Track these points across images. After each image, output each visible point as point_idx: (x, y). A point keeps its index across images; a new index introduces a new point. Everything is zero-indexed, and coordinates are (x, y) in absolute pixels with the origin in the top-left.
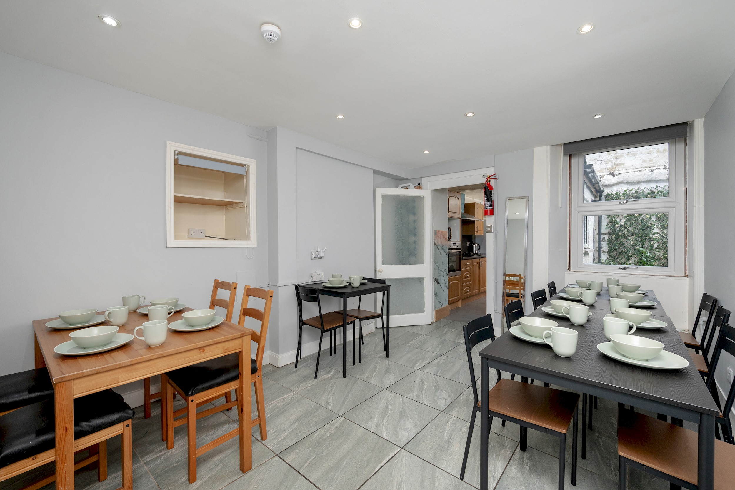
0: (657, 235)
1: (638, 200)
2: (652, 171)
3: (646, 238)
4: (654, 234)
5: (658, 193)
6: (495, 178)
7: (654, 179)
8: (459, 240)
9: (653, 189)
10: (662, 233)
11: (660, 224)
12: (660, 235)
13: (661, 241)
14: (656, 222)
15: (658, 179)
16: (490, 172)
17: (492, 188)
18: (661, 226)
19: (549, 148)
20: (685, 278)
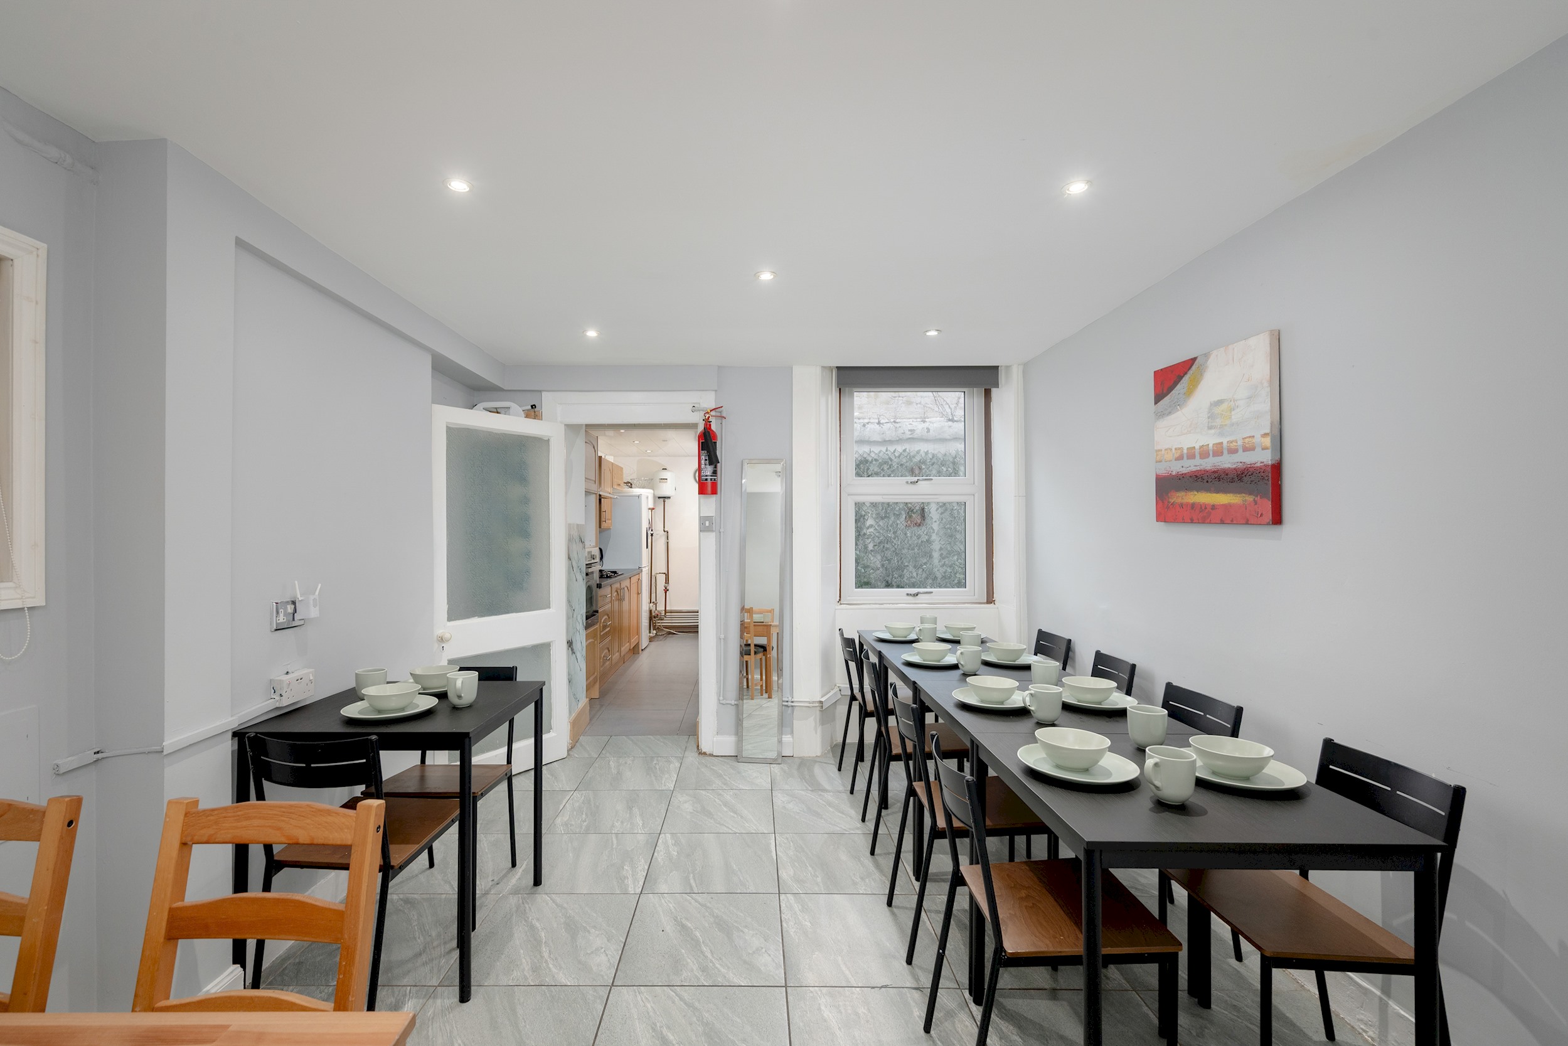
0: (871, 530)
1: (932, 479)
2: (864, 425)
3: (860, 535)
4: (868, 528)
5: (871, 462)
6: (718, 414)
7: (867, 439)
8: (594, 544)
9: (865, 456)
10: (878, 526)
12: (876, 529)
13: (877, 539)
14: (870, 508)
15: (872, 439)
16: (708, 401)
17: (714, 436)
18: (877, 514)
19: (819, 370)
20: (992, 605)
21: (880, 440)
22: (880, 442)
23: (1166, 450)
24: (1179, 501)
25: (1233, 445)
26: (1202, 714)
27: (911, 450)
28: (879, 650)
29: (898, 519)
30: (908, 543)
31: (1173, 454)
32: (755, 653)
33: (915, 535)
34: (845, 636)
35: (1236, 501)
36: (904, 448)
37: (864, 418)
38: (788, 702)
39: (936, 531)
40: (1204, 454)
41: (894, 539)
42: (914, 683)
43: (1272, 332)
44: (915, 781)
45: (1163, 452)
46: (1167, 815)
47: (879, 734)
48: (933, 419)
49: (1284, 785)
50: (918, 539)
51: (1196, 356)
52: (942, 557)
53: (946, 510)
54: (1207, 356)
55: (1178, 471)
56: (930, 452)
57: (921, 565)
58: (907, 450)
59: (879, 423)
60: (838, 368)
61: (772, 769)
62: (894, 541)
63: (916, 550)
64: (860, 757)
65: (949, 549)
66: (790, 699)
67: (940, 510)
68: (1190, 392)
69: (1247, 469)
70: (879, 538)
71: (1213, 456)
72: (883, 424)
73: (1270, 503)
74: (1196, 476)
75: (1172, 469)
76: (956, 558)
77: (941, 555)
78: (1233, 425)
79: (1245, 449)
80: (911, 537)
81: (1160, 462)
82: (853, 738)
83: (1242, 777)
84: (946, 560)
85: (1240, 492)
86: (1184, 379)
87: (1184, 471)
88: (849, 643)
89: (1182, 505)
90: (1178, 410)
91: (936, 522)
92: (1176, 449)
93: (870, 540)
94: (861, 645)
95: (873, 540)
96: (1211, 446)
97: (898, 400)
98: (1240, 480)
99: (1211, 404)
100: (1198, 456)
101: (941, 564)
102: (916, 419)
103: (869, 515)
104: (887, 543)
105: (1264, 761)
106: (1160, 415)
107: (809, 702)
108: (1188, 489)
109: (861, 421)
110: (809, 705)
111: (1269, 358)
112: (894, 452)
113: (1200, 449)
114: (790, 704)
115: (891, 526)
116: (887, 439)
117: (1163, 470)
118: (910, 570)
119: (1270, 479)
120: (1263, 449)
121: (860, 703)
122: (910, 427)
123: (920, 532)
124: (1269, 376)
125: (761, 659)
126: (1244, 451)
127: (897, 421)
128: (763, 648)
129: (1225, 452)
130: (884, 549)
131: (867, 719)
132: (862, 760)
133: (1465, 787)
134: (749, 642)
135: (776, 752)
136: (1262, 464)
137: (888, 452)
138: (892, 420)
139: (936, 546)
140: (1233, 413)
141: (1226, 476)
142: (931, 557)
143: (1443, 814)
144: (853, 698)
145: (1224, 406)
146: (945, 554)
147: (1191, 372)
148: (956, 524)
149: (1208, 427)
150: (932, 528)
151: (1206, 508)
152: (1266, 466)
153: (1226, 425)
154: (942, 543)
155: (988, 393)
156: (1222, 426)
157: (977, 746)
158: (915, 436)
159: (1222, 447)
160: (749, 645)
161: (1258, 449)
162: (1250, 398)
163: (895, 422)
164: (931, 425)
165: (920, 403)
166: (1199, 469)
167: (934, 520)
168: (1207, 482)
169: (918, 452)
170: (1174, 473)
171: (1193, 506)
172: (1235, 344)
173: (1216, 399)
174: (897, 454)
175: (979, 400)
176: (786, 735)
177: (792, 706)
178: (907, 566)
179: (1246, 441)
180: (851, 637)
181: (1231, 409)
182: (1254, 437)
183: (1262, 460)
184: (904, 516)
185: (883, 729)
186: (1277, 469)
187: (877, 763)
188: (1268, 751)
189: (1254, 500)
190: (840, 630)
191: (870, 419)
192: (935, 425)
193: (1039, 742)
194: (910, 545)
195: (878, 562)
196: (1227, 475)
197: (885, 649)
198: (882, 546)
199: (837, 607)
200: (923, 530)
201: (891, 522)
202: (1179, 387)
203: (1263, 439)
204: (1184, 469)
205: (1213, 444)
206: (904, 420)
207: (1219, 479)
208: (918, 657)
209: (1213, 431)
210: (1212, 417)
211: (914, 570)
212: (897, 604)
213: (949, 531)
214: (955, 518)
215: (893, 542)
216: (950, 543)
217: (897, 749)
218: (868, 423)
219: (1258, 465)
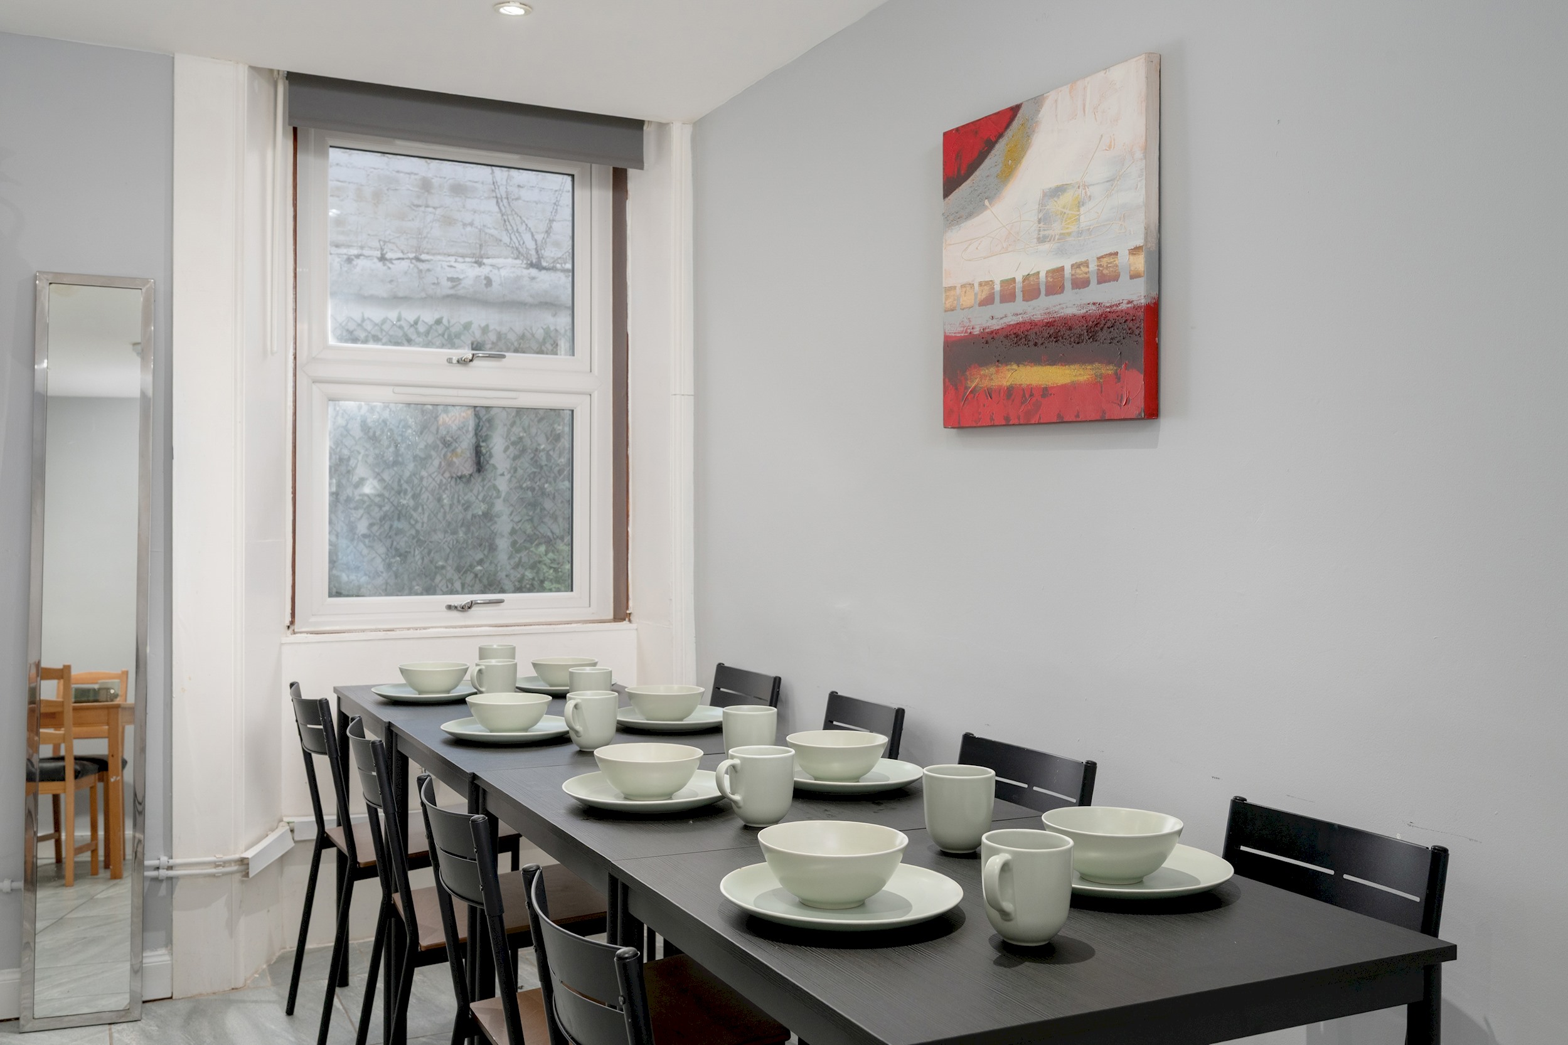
2: (349, 260)
11: (372, 449)
13: (377, 509)
18: (377, 457)
19: (243, 73)
20: (626, 623)
21: (385, 295)
22: (383, 299)
23: (963, 286)
24: (986, 383)
25: (1081, 273)
26: (1026, 786)
27: (453, 322)
28: (386, 720)
29: (424, 467)
30: (444, 517)
31: (976, 295)
32: (77, 775)
33: (459, 501)
34: (304, 697)
35: (1085, 377)
36: (437, 316)
37: (349, 246)
38: (158, 868)
39: (503, 495)
40: (1031, 291)
41: (415, 509)
42: (474, 777)
43: (1149, 54)
44: (474, 1001)
45: (958, 291)
46: (1028, 968)
47: (388, 908)
48: (499, 261)
49: (1199, 883)
50: (466, 509)
51: (1018, 102)
52: (516, 547)
53: (523, 451)
54: (1038, 101)
55: (985, 325)
56: (491, 327)
57: (471, 566)
58: (445, 321)
59: (382, 258)
60: (294, 78)
61: (116, 1035)
62: (415, 515)
63: (461, 534)
64: (339, 976)
65: (529, 531)
66: (164, 859)
67: (512, 451)
68: (1007, 173)
69: (1104, 316)
70: (380, 507)
71: (1047, 294)
72: (391, 260)
73: (1143, 376)
74: (1017, 335)
75: (973, 323)
76: (542, 549)
77: (514, 543)
78: (1080, 233)
79: (1103, 279)
80: (451, 506)
81: (952, 310)
82: (323, 936)
83: (1134, 878)
84: (524, 554)
85: (1091, 361)
86: (997, 146)
87: (995, 325)
88: (313, 710)
89: (990, 393)
90: (986, 208)
91: (503, 475)
92: (981, 284)
93: (361, 512)
94: (344, 719)
95: (368, 511)
96: (1042, 275)
97: (424, 212)
98: (1093, 337)
99: (1045, 195)
100: (1019, 295)
101: (512, 562)
102: (463, 256)
103: (360, 458)
104: (399, 519)
105: (1164, 842)
106: (954, 219)
107: (216, 865)
108: (1002, 360)
109: (343, 251)
110: (214, 871)
111: (1144, 104)
112: (416, 322)
113: (1023, 282)
114: (163, 873)
115: (407, 482)
116: (401, 294)
117: (956, 329)
118: (449, 576)
119: (1142, 334)
120: (1132, 277)
121: (340, 854)
122: (452, 273)
123: (470, 496)
124: (1144, 138)
125: (93, 788)
126: (1099, 282)
127: (424, 257)
128: (100, 765)
129: (1068, 285)
130: (392, 533)
131: (358, 885)
132: (344, 983)
133: (1447, 848)
134: (62, 753)
135: (128, 996)
136: (1130, 305)
137: (402, 323)
138: (412, 255)
139: (504, 525)
140: (1082, 209)
141: (1068, 332)
142: (492, 548)
143: (1417, 899)
144: (324, 841)
145: (1067, 198)
146: (520, 541)
147: (1009, 133)
148: (543, 480)
149: (1038, 239)
150: (495, 487)
151: (1031, 395)
152: (1136, 308)
153: (1069, 234)
154: (517, 519)
155: (619, 180)
156: (1063, 236)
157: (626, 888)
158: (461, 292)
159: (1063, 276)
160: (62, 759)
161: (1124, 277)
162: (1111, 180)
163: (418, 259)
164: (496, 271)
165: (471, 224)
166: (1021, 320)
167: (500, 471)
168: (1036, 344)
169: (467, 326)
170: (976, 332)
171: (1010, 392)
172: (1088, 79)
173: (1053, 184)
174: (422, 328)
175: (603, 197)
176: (154, 948)
177: (170, 879)
178: (443, 567)
179: (1104, 261)
180: (318, 698)
181: (1080, 204)
182: (1116, 254)
183: (1131, 298)
184: (436, 463)
185: (397, 898)
186: (1152, 312)
187: (380, 985)
188: (1171, 824)
189: (1116, 374)
190: (292, 685)
191: (362, 248)
192: (503, 272)
193: (766, 856)
194: (449, 524)
195: (379, 560)
196: (1070, 329)
197: (399, 718)
198: (387, 527)
199: (284, 640)
200: (475, 492)
201: (407, 474)
202: (988, 163)
203: (1132, 257)
204: (994, 321)
205: (1047, 272)
206: (439, 257)
207: (1056, 337)
208: (479, 726)
209: (1046, 246)
210: (1045, 219)
211: (456, 577)
212: (425, 628)
213: (530, 493)
214: (541, 467)
215: (411, 517)
216: (531, 520)
217: (431, 933)
218: (358, 256)
219: (1124, 306)
